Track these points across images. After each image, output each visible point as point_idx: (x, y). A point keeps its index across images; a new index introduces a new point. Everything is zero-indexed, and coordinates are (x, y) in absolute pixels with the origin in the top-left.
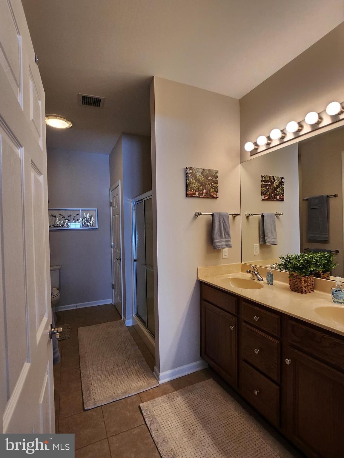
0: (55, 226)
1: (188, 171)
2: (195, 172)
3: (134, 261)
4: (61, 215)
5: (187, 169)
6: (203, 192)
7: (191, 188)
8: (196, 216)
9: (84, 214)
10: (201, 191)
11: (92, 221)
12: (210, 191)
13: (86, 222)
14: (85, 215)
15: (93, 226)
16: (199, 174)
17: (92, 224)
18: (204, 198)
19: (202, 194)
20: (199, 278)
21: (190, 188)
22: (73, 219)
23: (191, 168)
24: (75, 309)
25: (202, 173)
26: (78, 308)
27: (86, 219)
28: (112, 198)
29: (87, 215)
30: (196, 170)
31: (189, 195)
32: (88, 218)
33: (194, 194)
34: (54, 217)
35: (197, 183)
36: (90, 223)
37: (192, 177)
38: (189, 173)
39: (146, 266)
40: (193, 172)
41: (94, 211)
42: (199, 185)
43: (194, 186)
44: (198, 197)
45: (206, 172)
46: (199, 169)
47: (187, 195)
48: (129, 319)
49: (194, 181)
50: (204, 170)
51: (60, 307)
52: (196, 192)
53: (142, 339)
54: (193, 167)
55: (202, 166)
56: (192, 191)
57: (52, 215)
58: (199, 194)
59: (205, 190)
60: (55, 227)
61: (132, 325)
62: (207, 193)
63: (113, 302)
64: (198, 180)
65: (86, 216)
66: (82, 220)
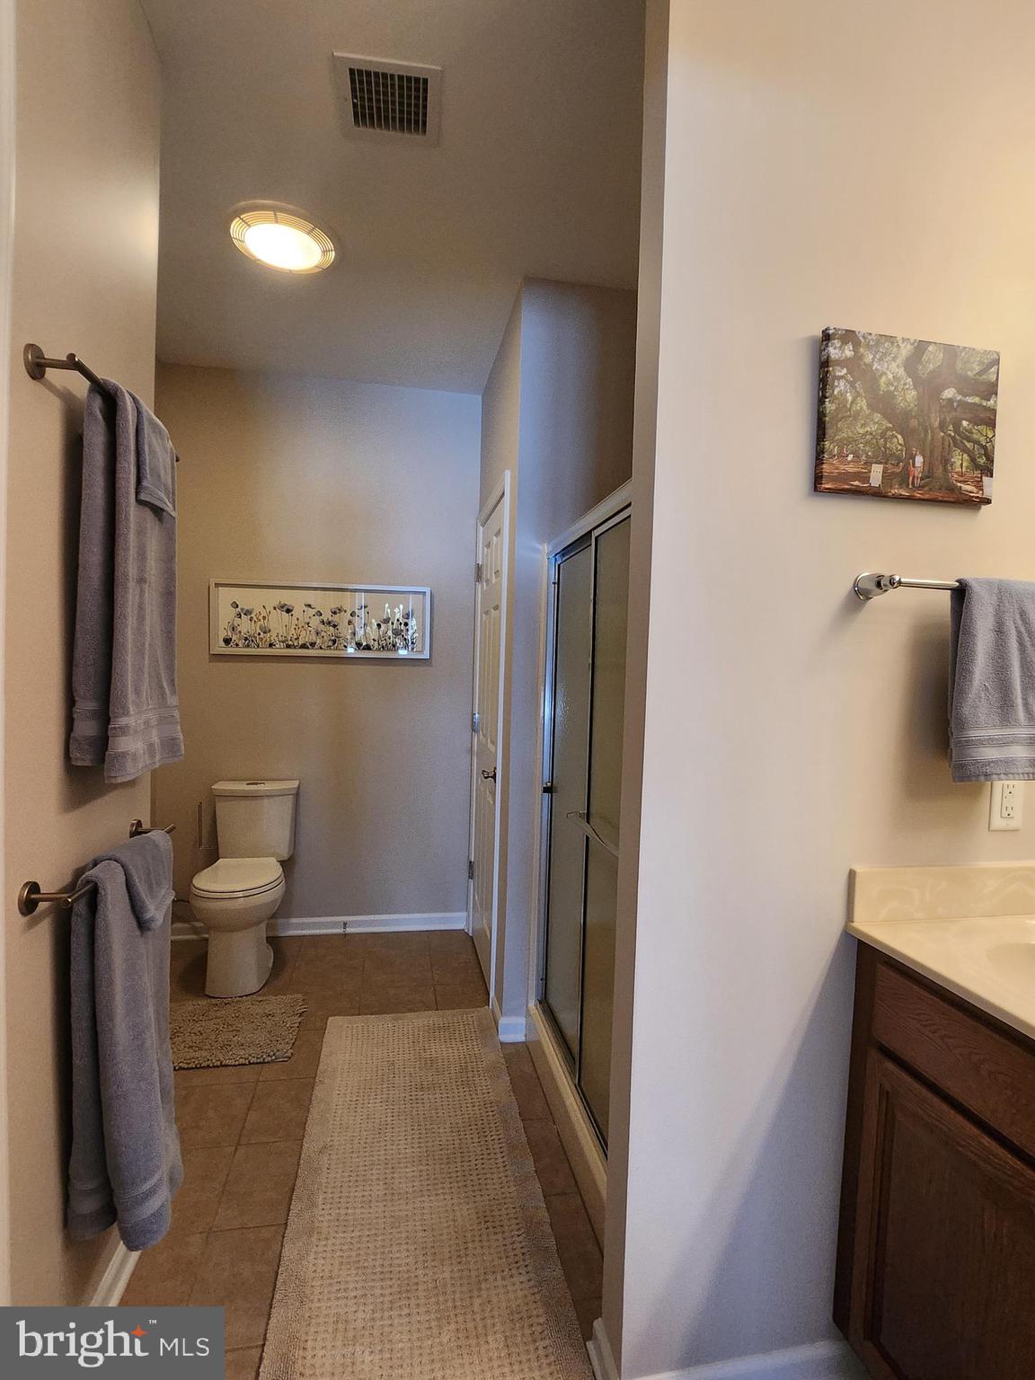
0: (290, 643)
1: (834, 352)
2: (869, 358)
3: (546, 790)
4: (309, 606)
5: (827, 337)
6: (906, 468)
7: (849, 441)
8: (860, 594)
9: (387, 605)
10: (899, 460)
11: (410, 632)
12: (946, 462)
13: (390, 633)
14: (389, 611)
15: (413, 649)
16: (891, 371)
17: (412, 643)
18: (910, 500)
19: (904, 478)
20: (855, 925)
21: (841, 440)
22: (350, 622)
23: (849, 336)
24: (339, 935)
25: (912, 364)
26: (349, 930)
27: (393, 624)
28: (483, 551)
29: (396, 611)
30: (878, 343)
31: (833, 479)
32: (398, 620)
33: (857, 476)
34: (288, 611)
35: (877, 417)
36: (405, 639)
37: (852, 385)
38: (840, 363)
39: (588, 822)
40: (858, 357)
41: (421, 596)
42: (888, 429)
43: (861, 431)
44: (878, 495)
45: (933, 360)
46: (891, 339)
47: (818, 479)
48: (514, 1012)
49: (862, 404)
50: (921, 347)
51: (294, 920)
52: (868, 464)
53: (554, 1123)
54: (859, 327)
55: (907, 327)
56: (850, 457)
57: (282, 607)
58: (886, 476)
59: (919, 460)
60: (288, 646)
61: (523, 1039)
62: (928, 474)
63: (468, 924)
64: (883, 403)
65: (393, 613)
66: (379, 626)
